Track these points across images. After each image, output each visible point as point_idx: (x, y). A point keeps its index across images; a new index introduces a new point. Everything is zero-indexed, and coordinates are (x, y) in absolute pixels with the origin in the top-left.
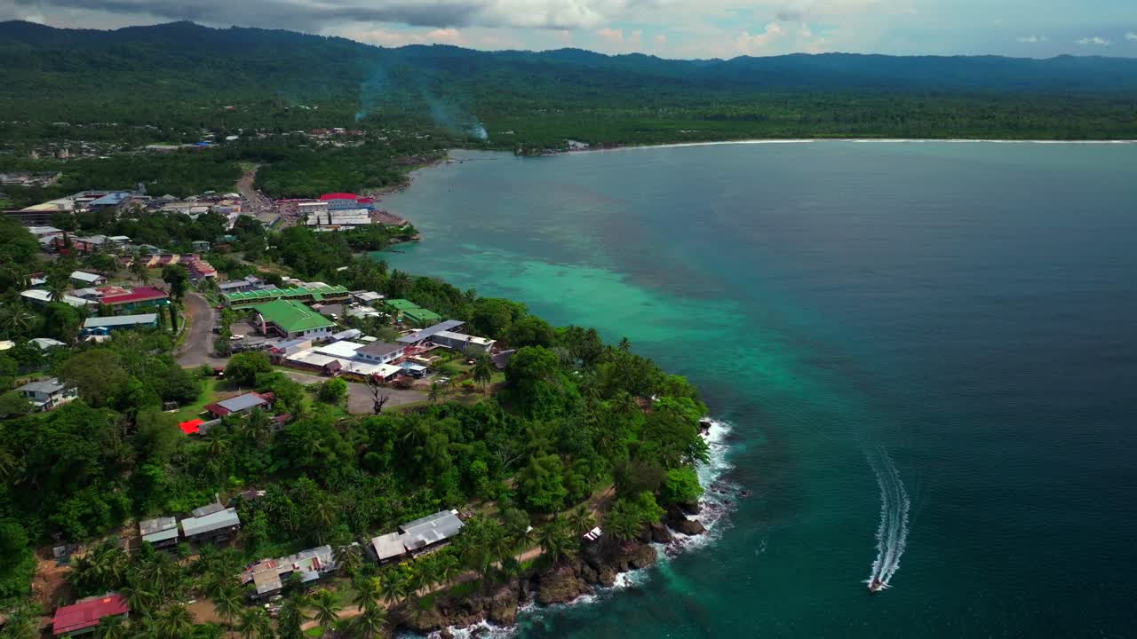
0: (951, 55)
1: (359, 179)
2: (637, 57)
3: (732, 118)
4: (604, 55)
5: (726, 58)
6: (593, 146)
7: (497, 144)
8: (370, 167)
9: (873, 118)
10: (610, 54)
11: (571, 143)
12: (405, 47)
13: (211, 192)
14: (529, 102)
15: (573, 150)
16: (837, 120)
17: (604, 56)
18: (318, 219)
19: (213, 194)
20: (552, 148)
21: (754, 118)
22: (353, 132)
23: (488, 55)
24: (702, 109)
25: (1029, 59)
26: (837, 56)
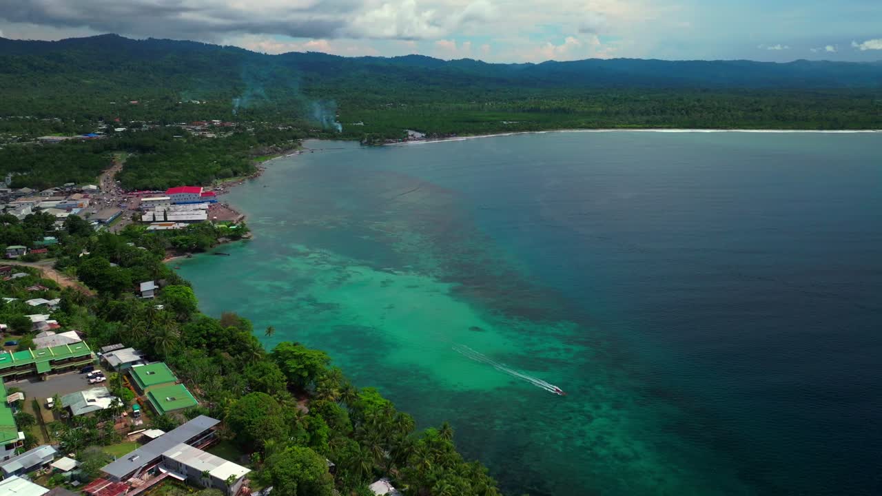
0: (713, 59)
1: (214, 169)
2: (467, 62)
3: (546, 111)
4: (441, 60)
5: (537, 62)
6: (428, 136)
7: (349, 135)
8: (229, 157)
9: (663, 112)
10: (446, 59)
11: (410, 133)
12: (285, 54)
13: (70, 184)
14: (380, 97)
15: (412, 140)
16: (632, 112)
17: (441, 62)
18: (154, 216)
19: (72, 186)
20: (393, 138)
21: (564, 111)
22: (227, 124)
23: (351, 60)
24: (520, 103)
25: (774, 63)
26: (623, 61)
